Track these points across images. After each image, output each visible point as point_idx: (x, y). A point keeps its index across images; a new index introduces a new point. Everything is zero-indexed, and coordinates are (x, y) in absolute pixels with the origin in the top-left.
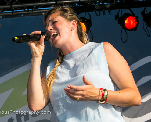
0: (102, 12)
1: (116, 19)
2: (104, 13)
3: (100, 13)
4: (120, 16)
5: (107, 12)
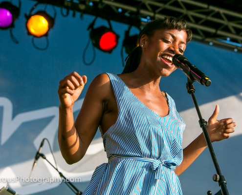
0: (71, 12)
1: (88, 29)
2: (74, 15)
3: (68, 13)
5: (78, 14)
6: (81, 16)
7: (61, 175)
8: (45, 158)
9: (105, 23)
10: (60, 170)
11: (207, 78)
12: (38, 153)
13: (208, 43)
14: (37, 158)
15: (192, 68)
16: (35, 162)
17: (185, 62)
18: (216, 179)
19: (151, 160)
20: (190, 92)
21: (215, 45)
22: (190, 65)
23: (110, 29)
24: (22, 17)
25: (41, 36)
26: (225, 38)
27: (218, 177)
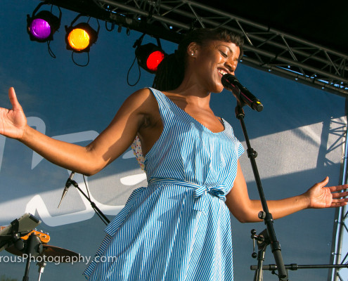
0: (116, 27)
1: (134, 47)
2: (119, 30)
3: (113, 28)
4: (144, 42)
5: (124, 29)
6: (128, 31)
7: (93, 205)
8: (77, 186)
9: (153, 41)
10: (93, 200)
11: (259, 103)
12: (69, 179)
13: (266, 69)
14: (68, 186)
15: (243, 90)
16: (65, 190)
17: (236, 83)
18: (262, 216)
19: (195, 185)
20: (239, 117)
21: (273, 71)
22: (241, 87)
23: (159, 48)
24: (62, 29)
25: (82, 51)
26: (285, 65)
27: (265, 214)
